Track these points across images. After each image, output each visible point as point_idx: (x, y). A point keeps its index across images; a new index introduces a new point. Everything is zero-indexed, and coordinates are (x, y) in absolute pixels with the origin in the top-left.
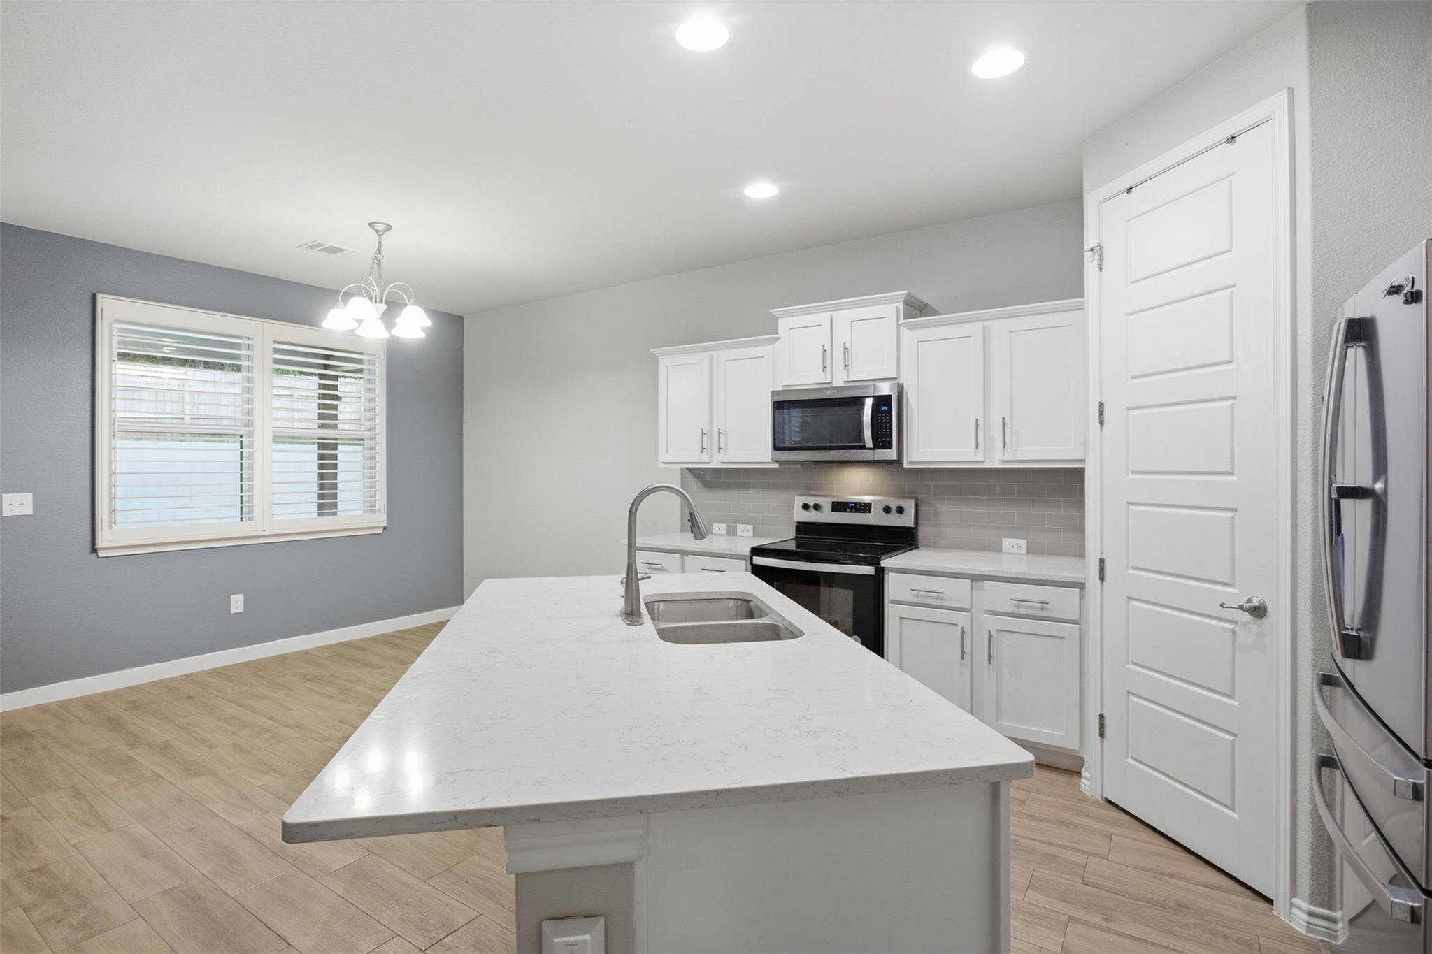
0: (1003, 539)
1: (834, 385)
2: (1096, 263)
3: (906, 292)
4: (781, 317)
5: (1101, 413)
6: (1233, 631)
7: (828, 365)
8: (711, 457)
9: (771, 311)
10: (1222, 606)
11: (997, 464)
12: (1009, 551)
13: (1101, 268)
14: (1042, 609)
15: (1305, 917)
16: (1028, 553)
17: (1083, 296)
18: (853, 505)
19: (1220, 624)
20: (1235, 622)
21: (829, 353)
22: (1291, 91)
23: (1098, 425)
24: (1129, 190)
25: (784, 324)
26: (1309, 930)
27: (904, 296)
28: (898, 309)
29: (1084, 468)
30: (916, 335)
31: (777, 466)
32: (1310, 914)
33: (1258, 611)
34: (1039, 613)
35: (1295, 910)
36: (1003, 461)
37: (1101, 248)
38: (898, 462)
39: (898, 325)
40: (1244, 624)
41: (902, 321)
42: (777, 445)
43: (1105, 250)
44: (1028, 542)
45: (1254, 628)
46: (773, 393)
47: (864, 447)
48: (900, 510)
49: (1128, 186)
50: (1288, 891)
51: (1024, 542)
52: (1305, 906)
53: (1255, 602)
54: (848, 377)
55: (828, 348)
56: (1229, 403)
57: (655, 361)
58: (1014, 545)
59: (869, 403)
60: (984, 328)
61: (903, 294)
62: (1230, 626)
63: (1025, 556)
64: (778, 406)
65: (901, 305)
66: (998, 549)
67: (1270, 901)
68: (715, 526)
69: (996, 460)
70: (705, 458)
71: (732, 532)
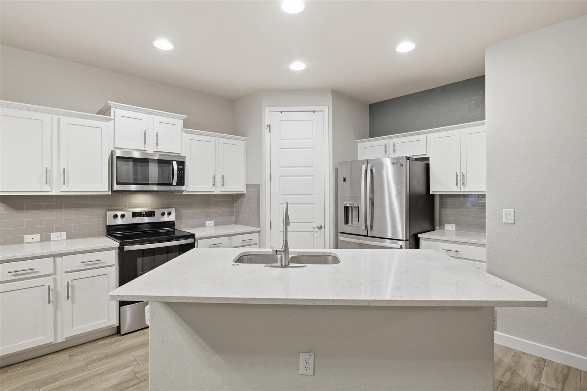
0: (206, 222)
1: (148, 152)
2: (268, 130)
3: (187, 116)
4: (112, 108)
5: (270, 177)
6: (313, 234)
7: (146, 141)
8: (52, 188)
9: (109, 102)
10: (313, 228)
11: (218, 193)
12: (208, 226)
13: (270, 132)
14: (249, 242)
16: (214, 226)
18: (144, 213)
19: (310, 233)
20: (314, 232)
21: (146, 135)
23: (269, 180)
27: (185, 118)
28: (180, 123)
30: (189, 136)
33: (320, 228)
34: (248, 243)
36: (221, 191)
37: (270, 126)
38: (184, 191)
39: (181, 130)
40: (317, 232)
41: (183, 129)
42: (118, 182)
44: (214, 222)
45: (319, 232)
47: (171, 184)
48: (169, 214)
49: (281, 111)
54: (157, 149)
55: (146, 132)
58: (210, 224)
59: (175, 164)
60: (216, 139)
61: (185, 117)
62: (312, 233)
63: (213, 227)
64: (118, 159)
65: (182, 121)
66: (204, 226)
68: (26, 237)
69: (218, 190)
70: (46, 188)
71: (45, 238)
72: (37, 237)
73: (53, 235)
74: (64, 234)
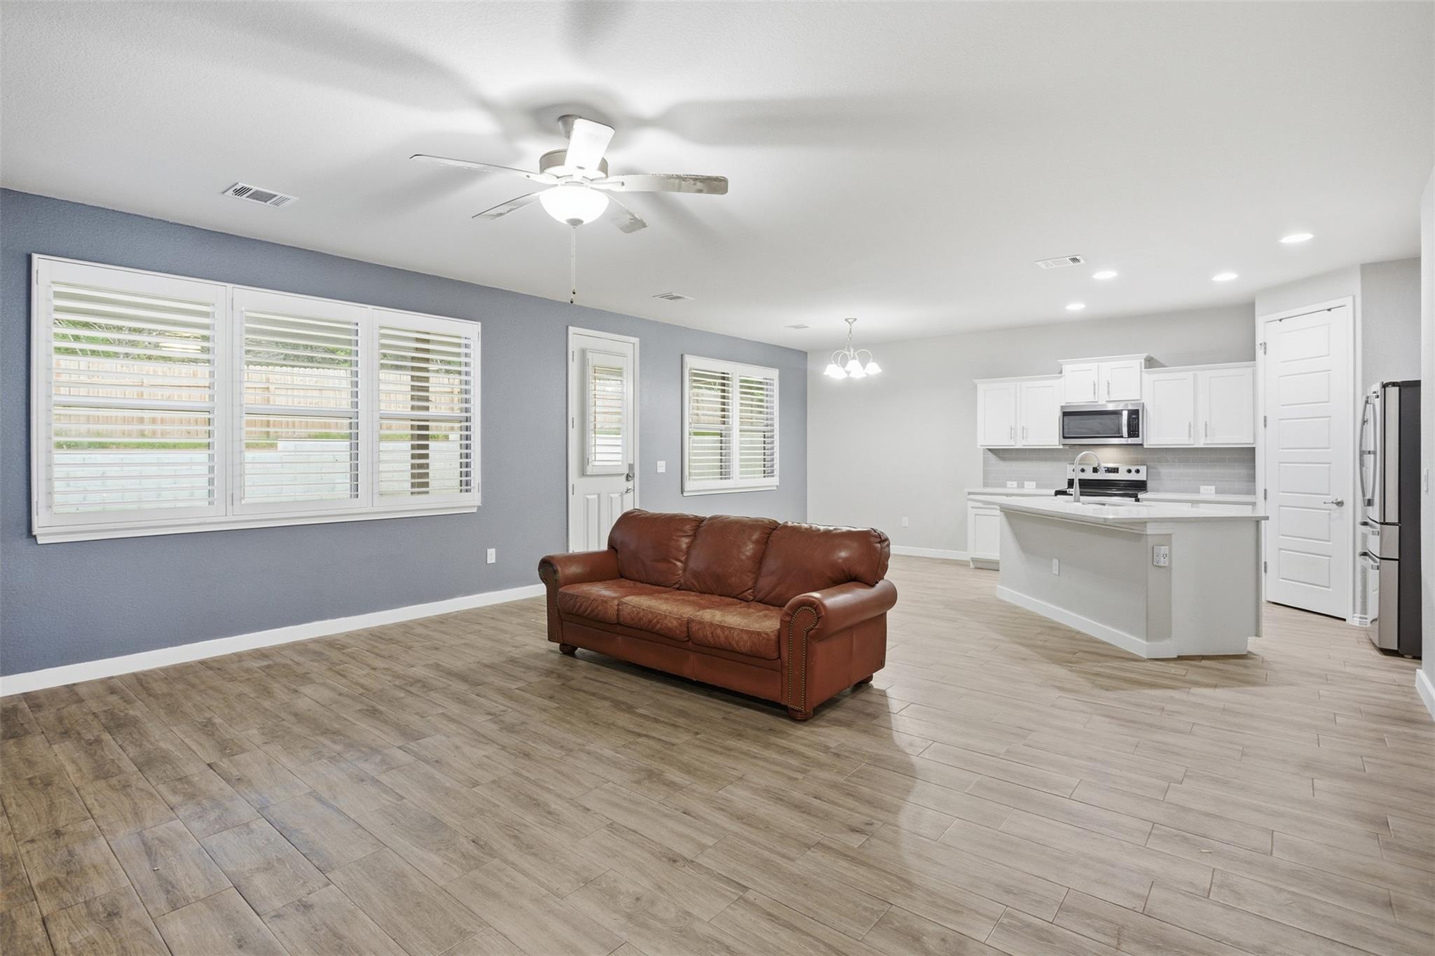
0: (1201, 487)
1: (1100, 403)
2: (1262, 351)
4: (1065, 365)
5: (1265, 421)
6: (1329, 514)
7: (1096, 392)
8: (1017, 443)
9: (1058, 361)
10: (1325, 503)
11: (1201, 446)
12: (1204, 493)
13: (1265, 353)
15: (1358, 619)
16: (1216, 494)
17: (1255, 360)
18: (1106, 469)
19: (1324, 511)
20: (1330, 510)
21: (1096, 385)
22: (1354, 297)
23: (1263, 426)
24: (1280, 320)
25: (1067, 368)
26: (1360, 624)
27: (1145, 356)
28: (1141, 363)
29: (1254, 448)
30: (1152, 376)
31: (1061, 447)
32: (1361, 618)
33: (1340, 504)
35: (1355, 619)
36: (1205, 444)
37: (1265, 344)
38: (1142, 445)
39: (1141, 371)
40: (1334, 510)
41: (1143, 370)
42: (1065, 436)
43: (1267, 344)
44: (1216, 488)
45: (1338, 511)
46: (1062, 407)
47: (1122, 437)
48: (1138, 471)
49: (1280, 318)
50: (1352, 611)
51: (1213, 488)
52: (1359, 615)
53: (1339, 500)
54: (1110, 399)
55: (1096, 383)
56: (1328, 419)
57: (975, 388)
58: (1208, 491)
59: (1125, 414)
60: (1194, 374)
62: (1328, 512)
64: (1065, 414)
65: (1143, 361)
66: (1198, 492)
67: (1344, 620)
68: (1008, 483)
69: (1201, 443)
70: (1012, 443)
71: (1021, 486)
72: (1015, 484)
73: (1026, 483)
74: (1034, 483)
